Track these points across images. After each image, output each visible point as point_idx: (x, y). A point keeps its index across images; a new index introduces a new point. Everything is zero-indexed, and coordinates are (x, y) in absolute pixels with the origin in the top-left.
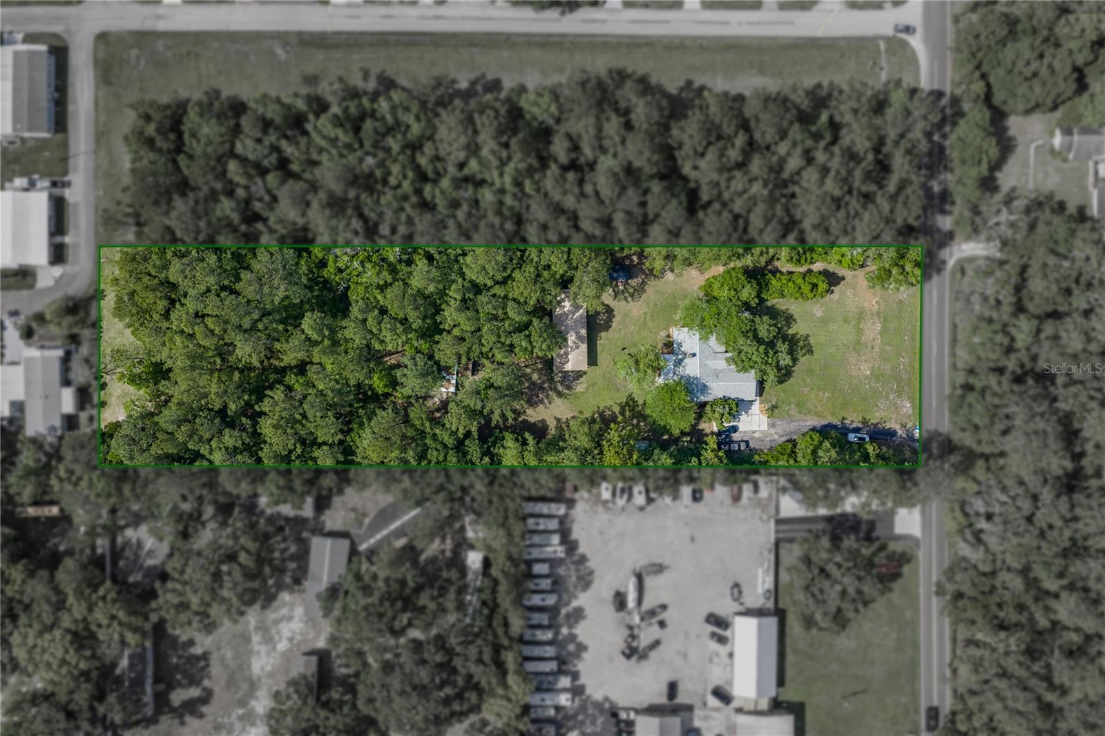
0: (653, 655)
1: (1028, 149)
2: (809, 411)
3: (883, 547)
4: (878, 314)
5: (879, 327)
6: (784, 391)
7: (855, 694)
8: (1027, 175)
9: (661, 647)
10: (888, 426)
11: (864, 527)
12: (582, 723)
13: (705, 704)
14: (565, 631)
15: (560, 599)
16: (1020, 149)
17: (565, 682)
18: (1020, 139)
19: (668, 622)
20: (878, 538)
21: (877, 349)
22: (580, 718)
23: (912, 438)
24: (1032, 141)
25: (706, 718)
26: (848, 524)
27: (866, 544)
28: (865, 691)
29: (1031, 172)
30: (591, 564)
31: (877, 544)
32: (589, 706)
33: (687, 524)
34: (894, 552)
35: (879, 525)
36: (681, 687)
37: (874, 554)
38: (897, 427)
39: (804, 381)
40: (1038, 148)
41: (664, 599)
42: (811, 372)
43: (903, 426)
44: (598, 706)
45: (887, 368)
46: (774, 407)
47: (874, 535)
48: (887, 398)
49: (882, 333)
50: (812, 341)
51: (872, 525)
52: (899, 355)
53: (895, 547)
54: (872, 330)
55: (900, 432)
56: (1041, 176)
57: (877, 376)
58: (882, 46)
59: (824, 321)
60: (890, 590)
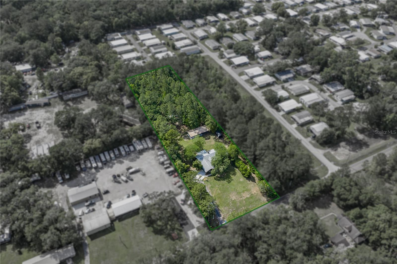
0: (116, 184)
1: (331, 212)
2: (212, 190)
3: (181, 231)
4: (252, 194)
5: (248, 196)
6: (213, 181)
7: (125, 245)
8: (323, 216)
9: (119, 185)
10: (221, 213)
11: (185, 222)
12: (88, 176)
13: (105, 203)
14: (115, 162)
15: (125, 156)
16: (328, 210)
17: (100, 164)
18: (331, 208)
19: (128, 183)
20: (183, 228)
21: (242, 199)
22: (89, 175)
23: (221, 222)
24: (333, 212)
25: (100, 205)
26: (183, 217)
27: (179, 225)
28: (127, 248)
29: (325, 217)
30: (138, 160)
31: (181, 228)
32: (94, 175)
33: (161, 175)
34: (181, 235)
35: (187, 226)
36: (108, 195)
37: (177, 229)
38: (222, 216)
39: (219, 185)
40: (332, 215)
41: (134, 179)
42: (223, 185)
43: (224, 218)
44: (95, 177)
45: (239, 204)
46: (207, 181)
47: (184, 226)
48: (229, 209)
49: (247, 198)
50: (232, 182)
51: (186, 224)
52: (244, 206)
53: (183, 234)
54: (246, 195)
55: (221, 218)
56: (326, 220)
57: (234, 202)
58: (322, 165)
59: (240, 182)
60: (167, 240)
